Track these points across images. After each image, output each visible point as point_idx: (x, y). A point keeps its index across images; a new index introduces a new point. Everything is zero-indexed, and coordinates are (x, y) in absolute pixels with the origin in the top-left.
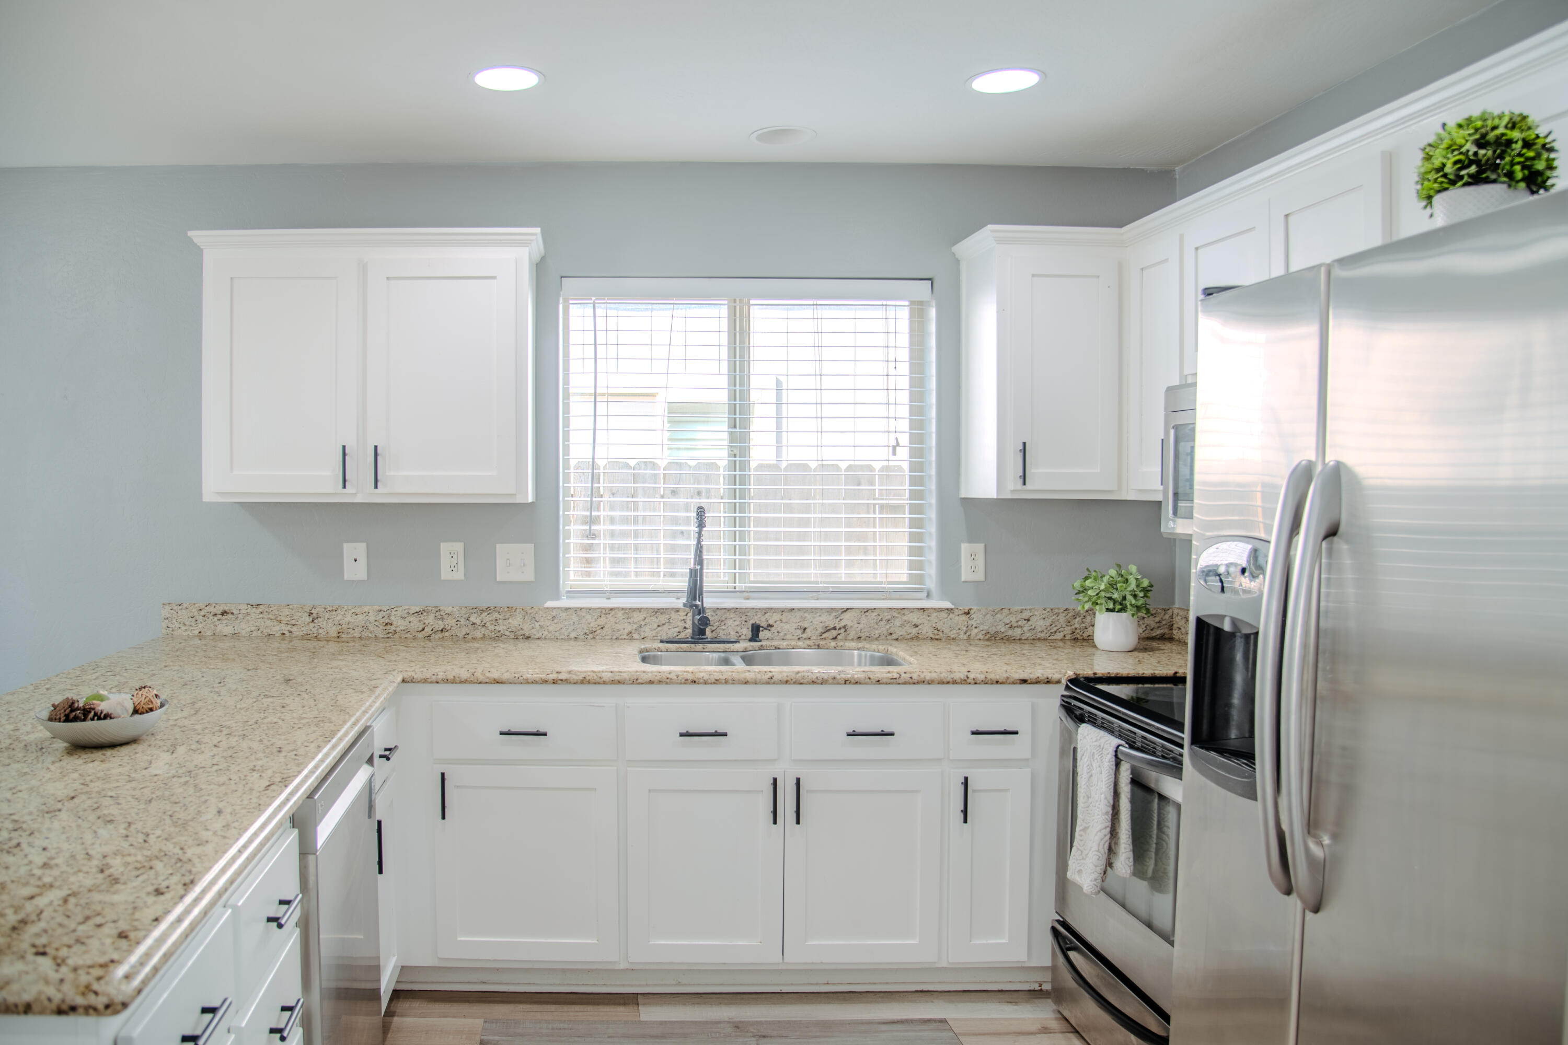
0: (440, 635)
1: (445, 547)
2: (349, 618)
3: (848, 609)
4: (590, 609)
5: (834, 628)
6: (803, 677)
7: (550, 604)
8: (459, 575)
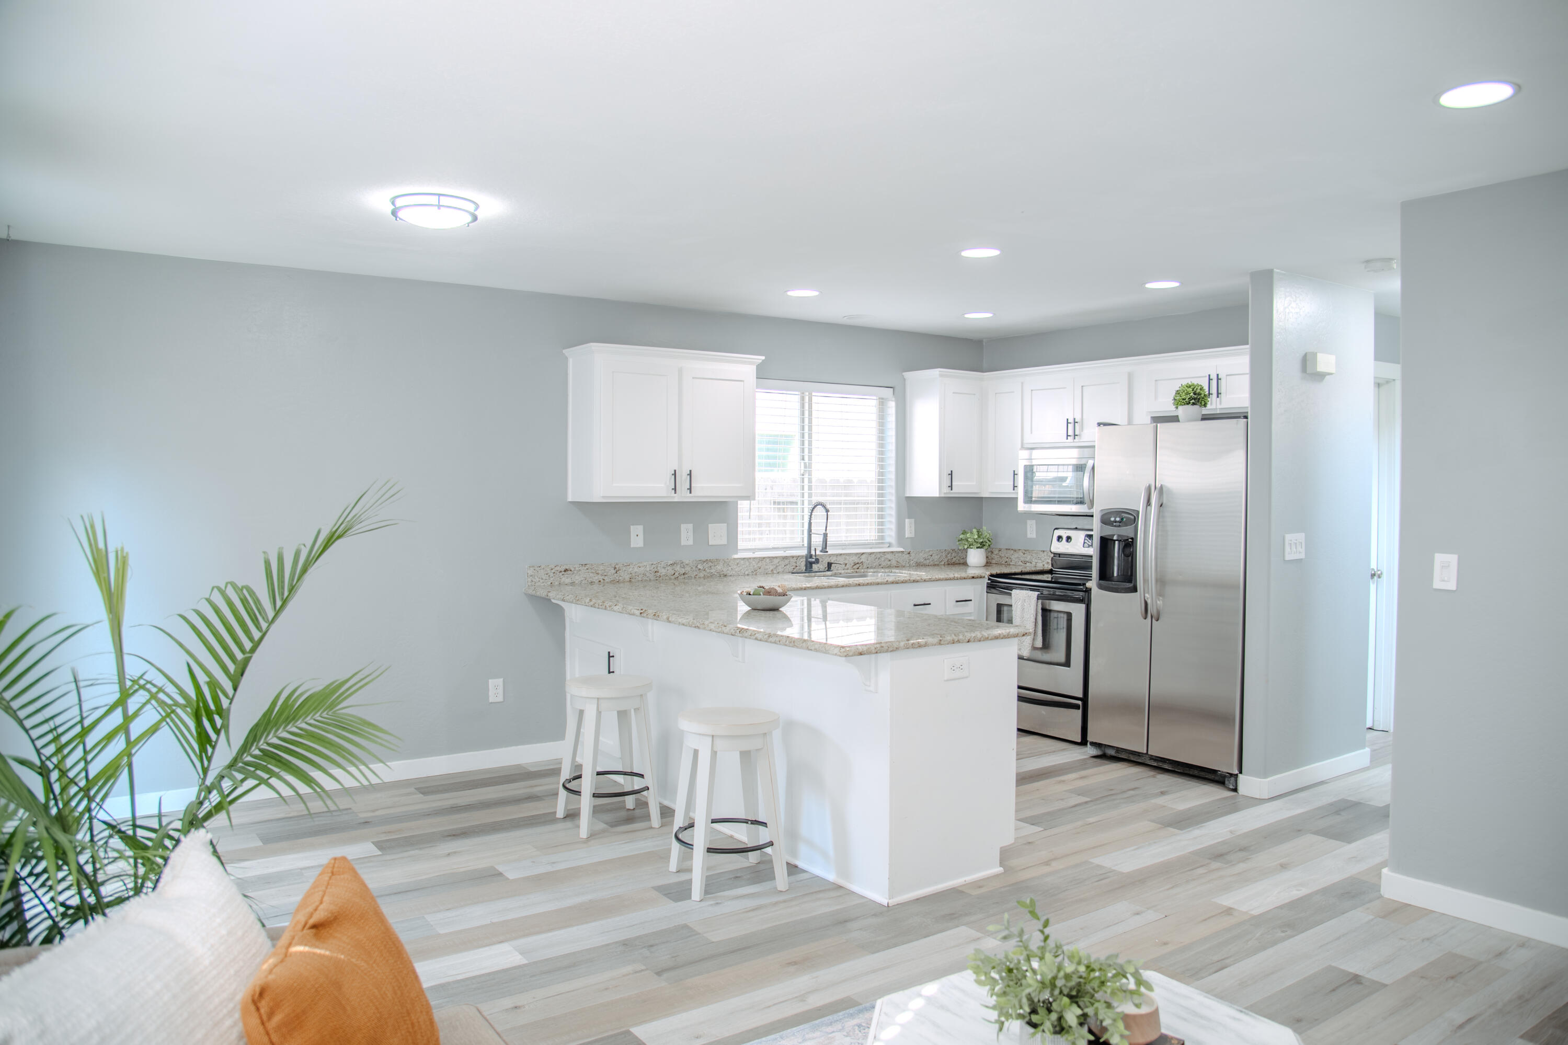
0: (683, 577)
1: (683, 527)
2: (636, 570)
3: (863, 553)
4: (754, 558)
5: (858, 563)
6: (899, 580)
7: (736, 556)
8: (691, 542)
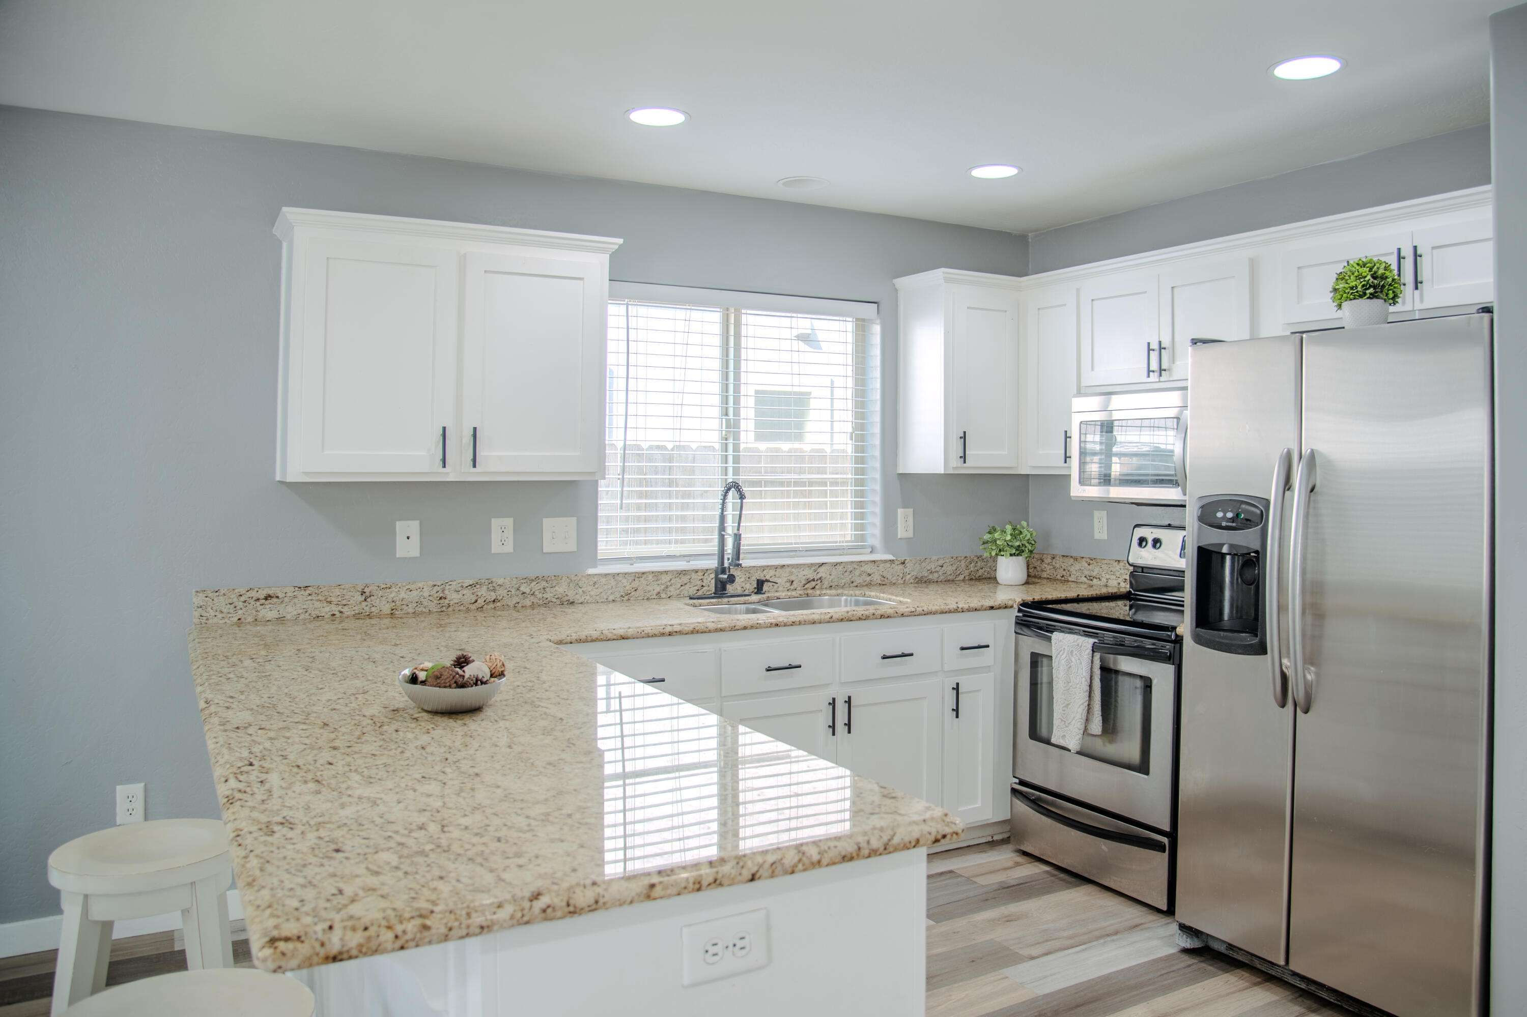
0: (492, 606)
1: (496, 523)
2: (403, 594)
3: (823, 564)
4: (626, 574)
5: (813, 580)
6: (853, 615)
7: (591, 571)
8: (509, 548)
